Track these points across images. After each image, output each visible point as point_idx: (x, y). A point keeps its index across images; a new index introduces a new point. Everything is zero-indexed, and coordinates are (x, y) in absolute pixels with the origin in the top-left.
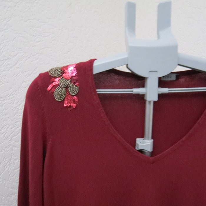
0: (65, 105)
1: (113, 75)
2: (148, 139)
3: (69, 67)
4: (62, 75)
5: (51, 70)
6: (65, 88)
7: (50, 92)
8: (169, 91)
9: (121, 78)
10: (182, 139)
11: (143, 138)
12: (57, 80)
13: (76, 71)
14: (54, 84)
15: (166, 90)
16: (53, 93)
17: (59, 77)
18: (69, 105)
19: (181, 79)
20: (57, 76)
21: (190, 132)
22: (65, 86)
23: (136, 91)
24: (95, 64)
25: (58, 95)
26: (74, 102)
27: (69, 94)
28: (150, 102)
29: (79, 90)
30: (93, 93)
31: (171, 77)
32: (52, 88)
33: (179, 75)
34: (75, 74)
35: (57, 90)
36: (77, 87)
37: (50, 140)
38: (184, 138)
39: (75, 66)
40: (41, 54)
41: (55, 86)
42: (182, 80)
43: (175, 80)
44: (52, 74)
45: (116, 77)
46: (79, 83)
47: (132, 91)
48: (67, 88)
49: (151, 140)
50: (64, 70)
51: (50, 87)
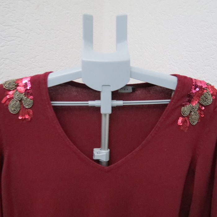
0: (20, 118)
1: (71, 87)
2: (104, 149)
3: (24, 80)
4: (16, 89)
5: (6, 82)
6: (19, 101)
7: (5, 105)
8: (124, 103)
9: (79, 89)
10: (136, 150)
11: (100, 149)
12: (11, 93)
13: (30, 84)
14: (8, 97)
15: (120, 103)
16: (7, 105)
17: (13, 90)
18: (24, 118)
19: (137, 91)
20: (11, 89)
21: (143, 143)
22: (18, 99)
23: (91, 103)
24: (50, 77)
25: (13, 107)
26: (29, 115)
27: (24, 107)
28: (105, 115)
29: (34, 103)
30: (48, 106)
31: (127, 89)
32: (6, 101)
33: (136, 87)
34: (30, 88)
35: (12, 103)
36: (31, 101)
37: (7, 151)
38: (137, 149)
39: (29, 79)
40: (6, 59)
41: (10, 99)
42: (139, 92)
43: (131, 93)
44: (6, 86)
45: (74, 89)
46: (33, 96)
47: (88, 104)
48: (21, 101)
49: (108, 150)
50: (18, 83)
51: (4, 100)
